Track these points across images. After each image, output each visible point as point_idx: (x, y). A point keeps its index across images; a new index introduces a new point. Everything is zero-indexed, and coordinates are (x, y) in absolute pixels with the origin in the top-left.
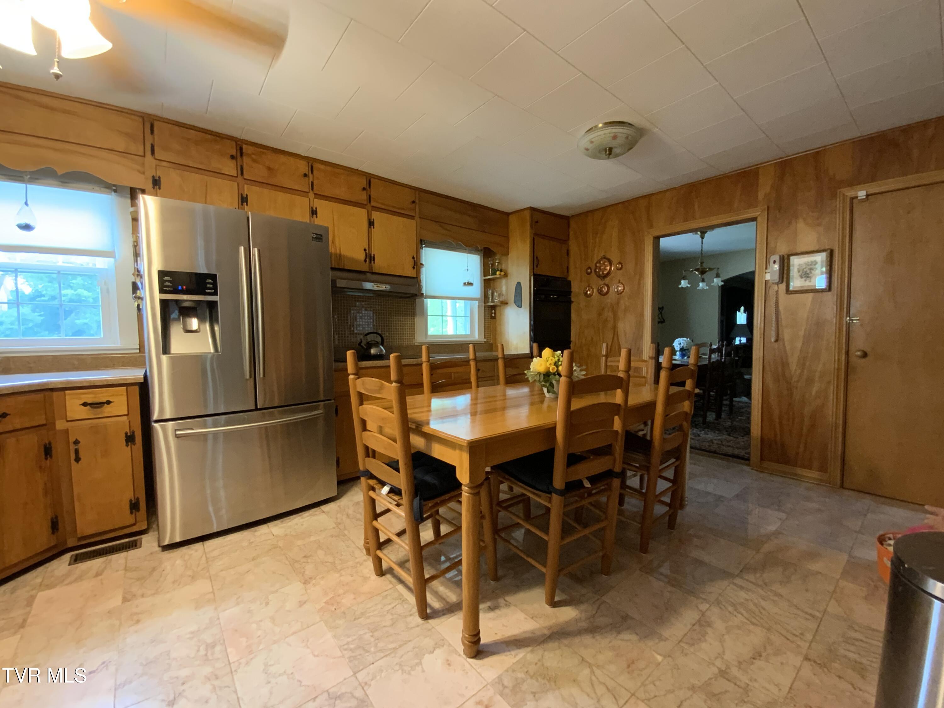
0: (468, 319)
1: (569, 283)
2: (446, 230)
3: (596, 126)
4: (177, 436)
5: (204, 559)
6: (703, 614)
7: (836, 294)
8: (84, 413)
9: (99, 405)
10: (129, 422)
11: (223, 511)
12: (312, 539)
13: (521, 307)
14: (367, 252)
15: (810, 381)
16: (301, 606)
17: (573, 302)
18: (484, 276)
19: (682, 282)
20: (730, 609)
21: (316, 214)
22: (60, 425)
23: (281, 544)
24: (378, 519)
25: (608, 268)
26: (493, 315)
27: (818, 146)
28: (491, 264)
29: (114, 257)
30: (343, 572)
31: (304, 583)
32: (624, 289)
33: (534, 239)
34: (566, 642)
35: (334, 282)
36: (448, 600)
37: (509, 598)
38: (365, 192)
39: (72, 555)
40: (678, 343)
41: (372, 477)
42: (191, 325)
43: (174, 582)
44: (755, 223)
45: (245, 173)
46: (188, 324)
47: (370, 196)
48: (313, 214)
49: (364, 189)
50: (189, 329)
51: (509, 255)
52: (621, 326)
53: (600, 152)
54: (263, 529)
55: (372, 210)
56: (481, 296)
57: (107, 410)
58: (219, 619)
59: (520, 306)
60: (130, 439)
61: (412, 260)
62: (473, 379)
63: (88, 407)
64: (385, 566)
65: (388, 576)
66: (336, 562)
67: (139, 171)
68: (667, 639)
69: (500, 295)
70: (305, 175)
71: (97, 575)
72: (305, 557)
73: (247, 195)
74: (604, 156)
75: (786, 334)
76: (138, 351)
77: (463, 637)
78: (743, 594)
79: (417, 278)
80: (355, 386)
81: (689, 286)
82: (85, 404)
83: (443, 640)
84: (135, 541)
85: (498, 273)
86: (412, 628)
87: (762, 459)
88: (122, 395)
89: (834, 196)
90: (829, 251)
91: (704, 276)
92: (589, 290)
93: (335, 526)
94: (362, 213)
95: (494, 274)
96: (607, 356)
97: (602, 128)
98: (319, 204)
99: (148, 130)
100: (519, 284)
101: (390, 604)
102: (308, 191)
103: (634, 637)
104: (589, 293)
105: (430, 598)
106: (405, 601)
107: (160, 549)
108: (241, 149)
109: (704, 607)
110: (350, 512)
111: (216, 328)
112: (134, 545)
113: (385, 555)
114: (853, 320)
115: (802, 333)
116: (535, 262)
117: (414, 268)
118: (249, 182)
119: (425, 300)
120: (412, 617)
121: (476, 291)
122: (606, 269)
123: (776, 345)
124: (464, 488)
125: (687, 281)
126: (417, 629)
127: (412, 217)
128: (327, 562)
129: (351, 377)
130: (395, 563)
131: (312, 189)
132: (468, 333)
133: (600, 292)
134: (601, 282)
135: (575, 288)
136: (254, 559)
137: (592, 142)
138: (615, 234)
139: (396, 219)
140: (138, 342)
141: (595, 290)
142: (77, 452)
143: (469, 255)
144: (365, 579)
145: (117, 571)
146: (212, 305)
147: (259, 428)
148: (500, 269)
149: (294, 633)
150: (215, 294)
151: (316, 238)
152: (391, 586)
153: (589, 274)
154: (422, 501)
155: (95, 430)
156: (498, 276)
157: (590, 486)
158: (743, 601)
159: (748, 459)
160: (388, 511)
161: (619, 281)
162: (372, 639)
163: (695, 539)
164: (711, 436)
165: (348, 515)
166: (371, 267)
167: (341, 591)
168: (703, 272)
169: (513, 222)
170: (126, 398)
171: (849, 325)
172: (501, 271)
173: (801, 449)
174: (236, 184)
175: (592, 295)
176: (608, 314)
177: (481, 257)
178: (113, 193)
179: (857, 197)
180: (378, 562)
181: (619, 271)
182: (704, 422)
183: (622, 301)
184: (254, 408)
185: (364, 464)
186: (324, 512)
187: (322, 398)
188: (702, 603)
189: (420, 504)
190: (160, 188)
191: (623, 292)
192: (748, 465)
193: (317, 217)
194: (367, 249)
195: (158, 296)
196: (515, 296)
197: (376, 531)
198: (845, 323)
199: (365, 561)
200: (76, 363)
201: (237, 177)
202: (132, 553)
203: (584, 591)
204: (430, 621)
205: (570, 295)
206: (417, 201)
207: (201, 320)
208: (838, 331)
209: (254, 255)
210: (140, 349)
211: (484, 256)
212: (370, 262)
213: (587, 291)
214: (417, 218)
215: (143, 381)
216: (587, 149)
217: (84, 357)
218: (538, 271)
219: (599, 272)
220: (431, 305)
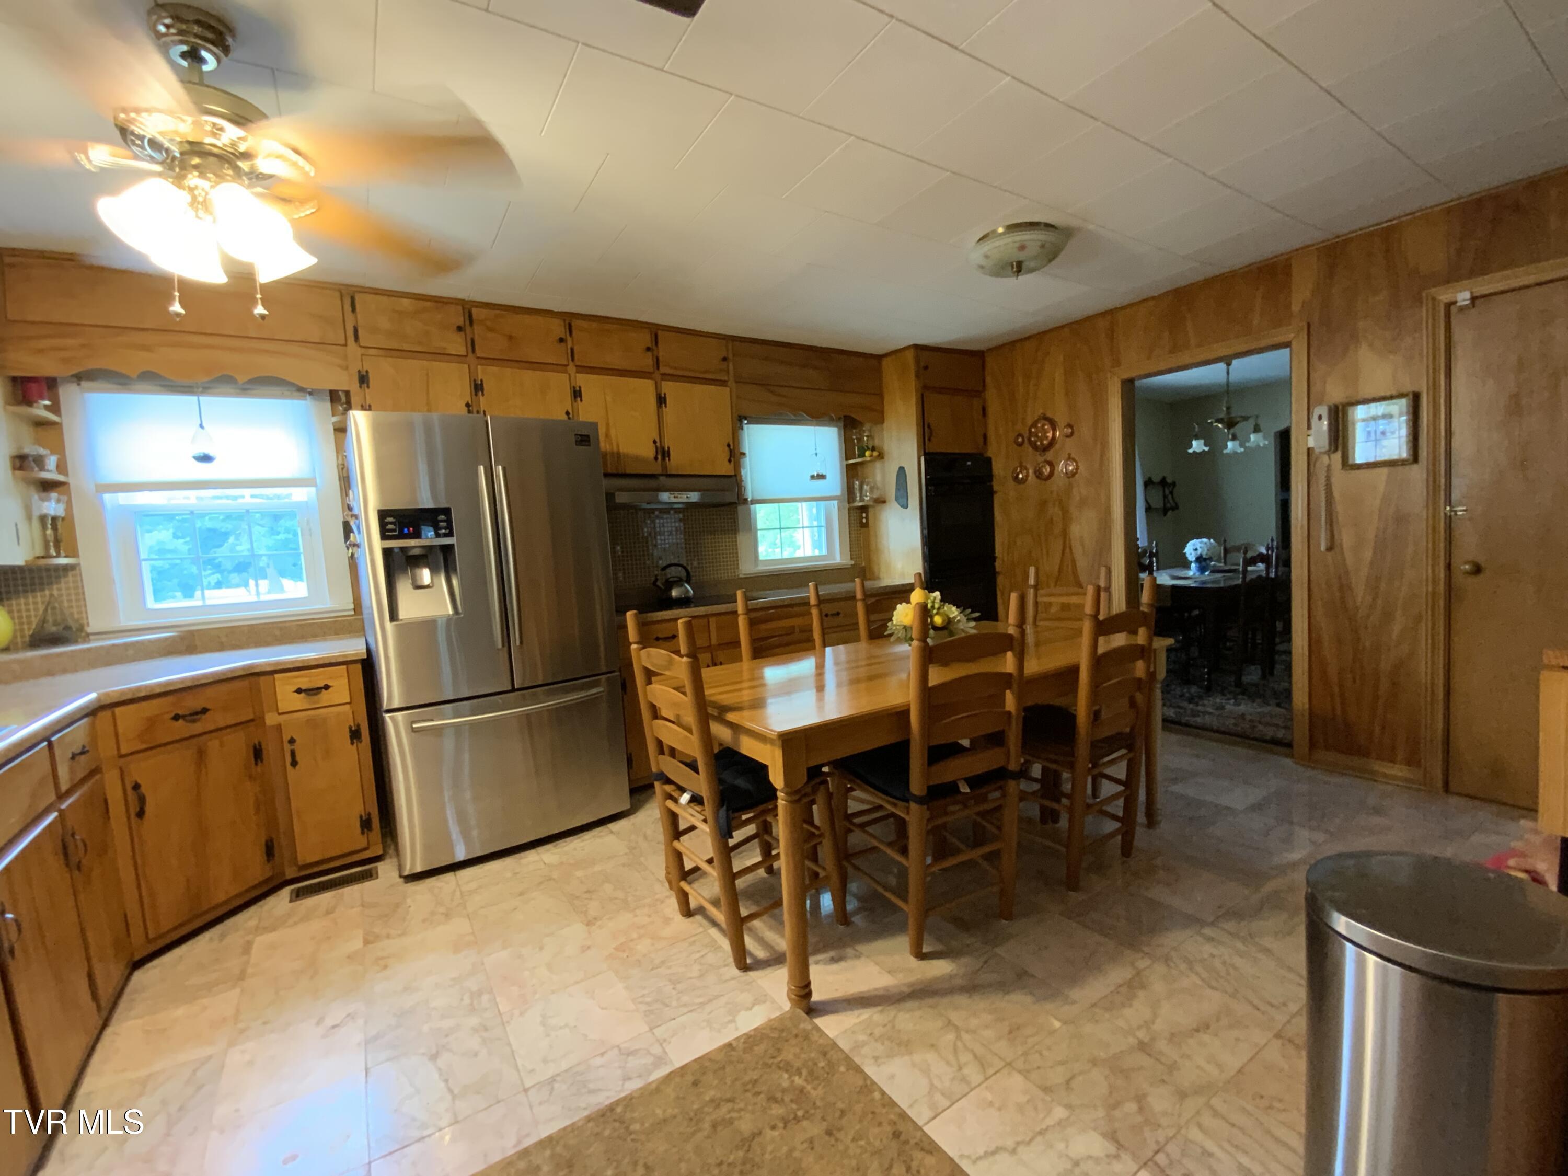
0: (823, 530)
1: (989, 461)
2: (779, 395)
3: (994, 231)
4: (414, 731)
5: (458, 893)
6: (1138, 973)
7: (1425, 468)
8: (299, 702)
9: (313, 692)
10: (353, 713)
11: (475, 833)
12: (597, 868)
13: (907, 508)
14: (658, 444)
15: (1388, 616)
16: (583, 951)
17: (996, 492)
18: (847, 460)
19: (1194, 443)
20: (1183, 967)
21: (581, 396)
22: (271, 719)
23: (555, 875)
24: (681, 838)
25: (1050, 435)
26: (864, 521)
27: (1390, 216)
28: (857, 439)
29: (315, 485)
30: (638, 912)
31: (587, 925)
32: (1077, 469)
33: (922, 395)
34: (930, 1001)
35: (610, 496)
36: (777, 948)
37: (861, 948)
38: (650, 354)
39: (292, 891)
40: (1193, 548)
41: (668, 781)
42: (422, 579)
43: (424, 921)
44: (1288, 350)
45: (477, 347)
46: (418, 578)
47: (658, 359)
48: (575, 397)
49: (648, 349)
50: (419, 583)
51: (885, 424)
52: (1076, 530)
53: (1003, 268)
54: (531, 856)
55: (662, 380)
56: (842, 494)
57: (325, 698)
58: (483, 964)
59: (905, 506)
60: (355, 735)
61: (727, 449)
62: (817, 635)
63: (303, 695)
64: (693, 904)
65: (698, 918)
66: (629, 899)
67: (340, 367)
68: (1074, 1002)
69: (872, 490)
70: (561, 340)
71: (328, 912)
72: (588, 892)
73: (482, 381)
74: (1010, 273)
75: (1346, 538)
76: (353, 613)
77: (790, 990)
78: (1208, 949)
79: (735, 475)
80: (639, 658)
81: (1206, 449)
82: (299, 691)
83: (766, 995)
84: (370, 871)
85: (867, 453)
86: (726, 981)
87: (1313, 745)
88: (341, 676)
89: (1418, 300)
90: (1411, 396)
91: (1237, 429)
92: (1021, 472)
93: (627, 851)
94: (648, 386)
95: (862, 455)
96: (1036, 587)
97: (1004, 234)
98: (584, 381)
99: (348, 308)
100: (902, 469)
101: (699, 952)
102: (566, 363)
103: (1029, 999)
104: (1021, 476)
105: (749, 942)
106: (718, 948)
107: (402, 880)
108: (470, 316)
109: (1142, 964)
110: (649, 832)
111: (455, 582)
112: (368, 876)
113: (695, 890)
114: (1456, 512)
115: (1371, 535)
116: (926, 433)
117: (730, 461)
118: (483, 361)
119: (752, 507)
120: (726, 968)
121: (834, 484)
122: (1047, 437)
123: (1329, 556)
124: (780, 795)
125: (1202, 441)
126: (733, 982)
127: (723, 383)
128: (616, 898)
129: (634, 646)
130: (706, 900)
131: (573, 360)
132: (824, 552)
133: (1039, 474)
134: (1041, 459)
135: (998, 468)
136: (521, 894)
137: (987, 257)
138: (1059, 376)
139: (699, 388)
140: (352, 600)
141: (1031, 471)
142: (293, 753)
143: (817, 428)
144: (667, 921)
145: (353, 907)
146: (447, 550)
147: (518, 716)
148: (870, 447)
149: (577, 982)
150: (450, 534)
151: (581, 441)
152: (701, 929)
153: (1020, 445)
154: (730, 812)
155: (312, 724)
156: (868, 459)
157: (968, 791)
158: (1206, 956)
159: (1289, 745)
160: (692, 828)
161: (1069, 455)
162: (674, 992)
163: (1161, 872)
164: (1246, 708)
165: (645, 837)
166: (665, 467)
167: (635, 935)
168: (1231, 424)
169: (889, 368)
170: (346, 680)
171: (1449, 520)
172: (873, 449)
173: (1377, 729)
174: (466, 366)
175: (1026, 480)
176: (1054, 511)
177: (839, 429)
178: (308, 397)
179: (1455, 303)
180: (684, 898)
181: (1068, 439)
182: (1239, 684)
183: (1075, 491)
184: (510, 688)
185: (658, 763)
186: (612, 832)
187: (604, 669)
188: (1143, 958)
189: (728, 816)
190: (368, 387)
191: (1076, 473)
192: (1291, 756)
193: (581, 400)
194: (658, 440)
195: (378, 545)
196: (898, 489)
197: (679, 856)
198: (1442, 514)
199: (667, 897)
200: (278, 633)
201: (466, 356)
202: (368, 885)
203: (969, 941)
204: (751, 973)
205: (991, 481)
206: (730, 356)
207: (434, 571)
208: (1430, 531)
209: (498, 476)
210: (354, 610)
211: (845, 427)
212: (663, 459)
213: (1018, 474)
214: (731, 383)
215: (365, 657)
216: (982, 267)
217: (287, 625)
218: (933, 448)
219: (1036, 442)
220: (762, 515)
